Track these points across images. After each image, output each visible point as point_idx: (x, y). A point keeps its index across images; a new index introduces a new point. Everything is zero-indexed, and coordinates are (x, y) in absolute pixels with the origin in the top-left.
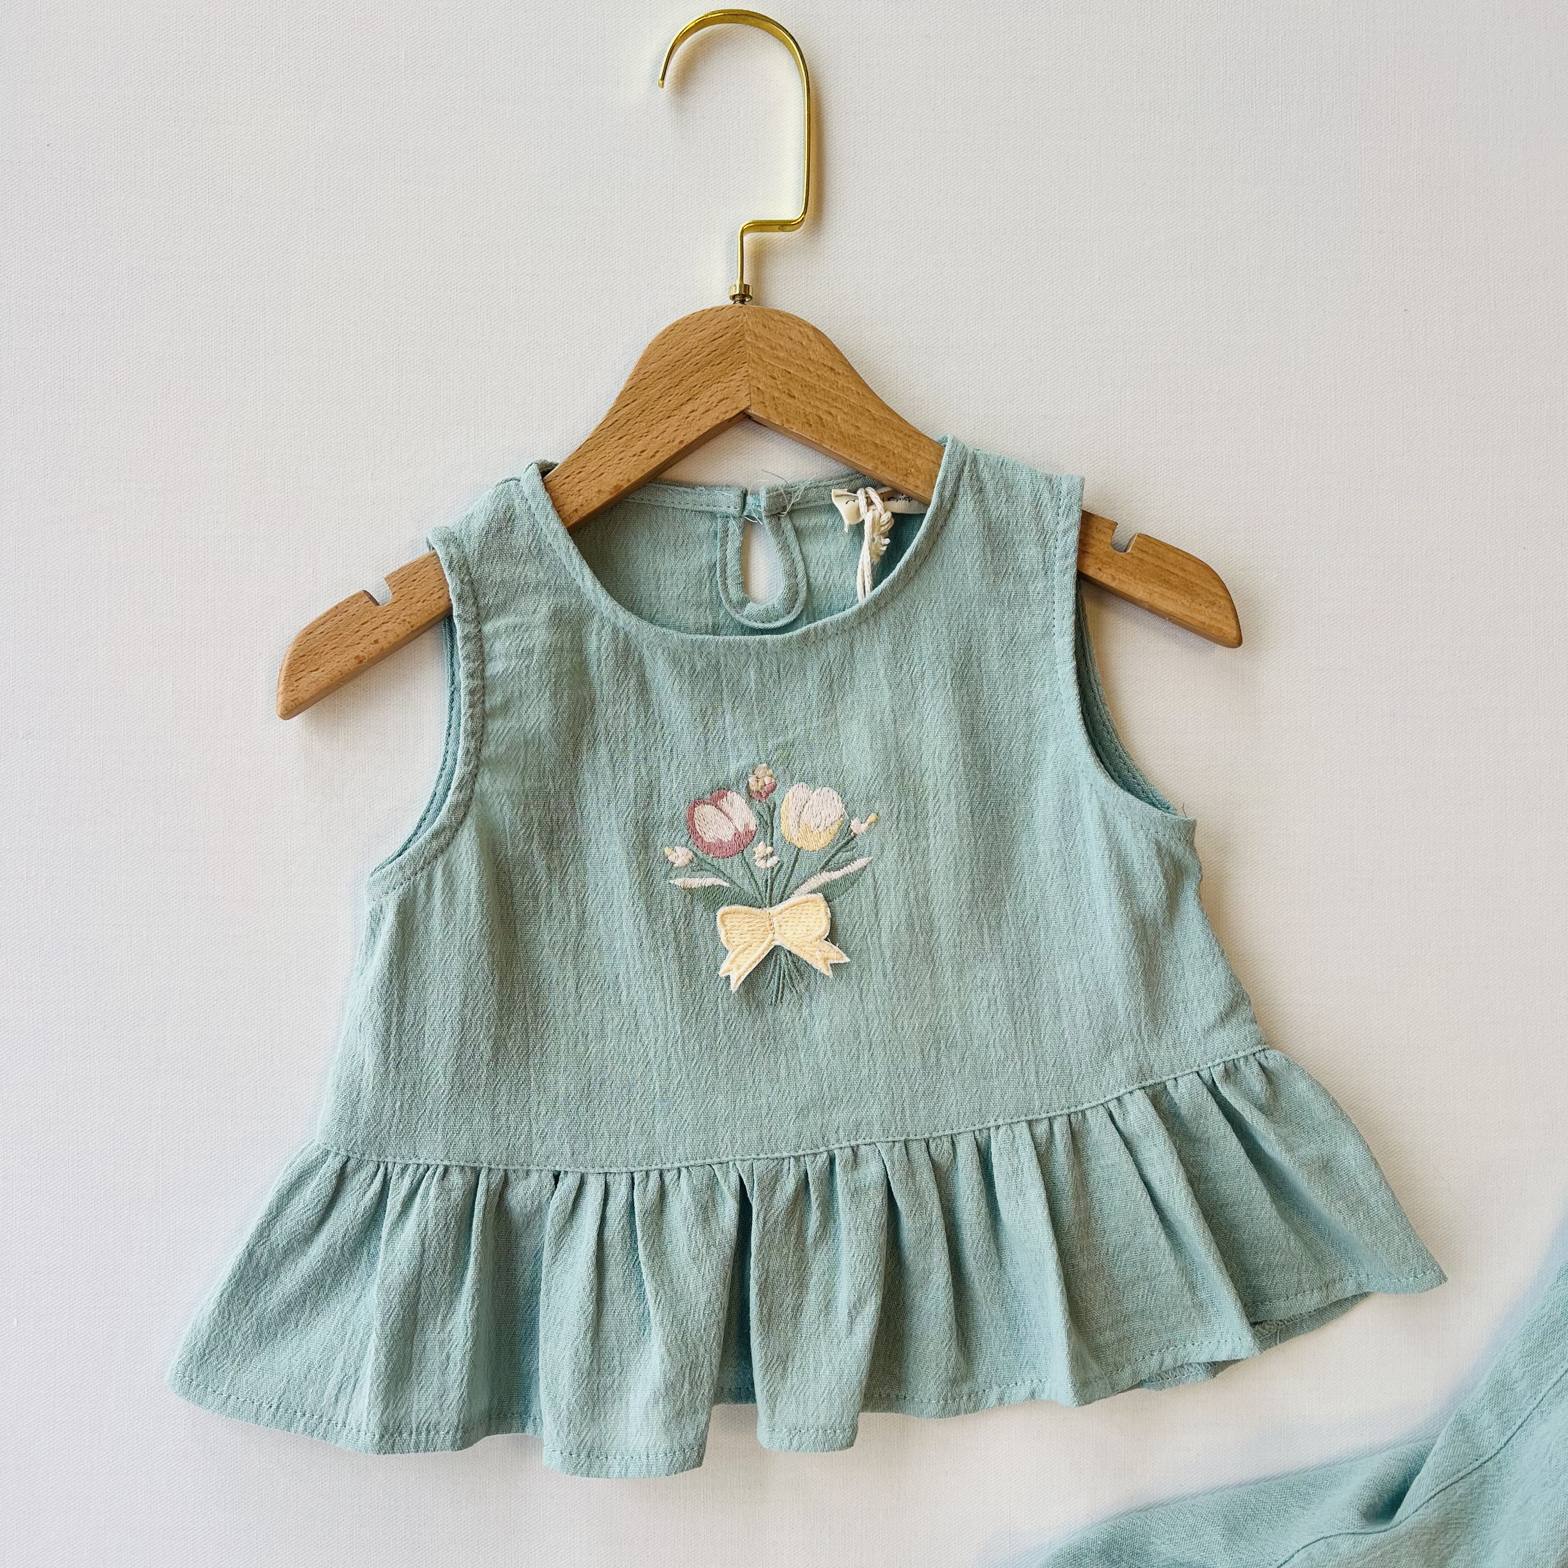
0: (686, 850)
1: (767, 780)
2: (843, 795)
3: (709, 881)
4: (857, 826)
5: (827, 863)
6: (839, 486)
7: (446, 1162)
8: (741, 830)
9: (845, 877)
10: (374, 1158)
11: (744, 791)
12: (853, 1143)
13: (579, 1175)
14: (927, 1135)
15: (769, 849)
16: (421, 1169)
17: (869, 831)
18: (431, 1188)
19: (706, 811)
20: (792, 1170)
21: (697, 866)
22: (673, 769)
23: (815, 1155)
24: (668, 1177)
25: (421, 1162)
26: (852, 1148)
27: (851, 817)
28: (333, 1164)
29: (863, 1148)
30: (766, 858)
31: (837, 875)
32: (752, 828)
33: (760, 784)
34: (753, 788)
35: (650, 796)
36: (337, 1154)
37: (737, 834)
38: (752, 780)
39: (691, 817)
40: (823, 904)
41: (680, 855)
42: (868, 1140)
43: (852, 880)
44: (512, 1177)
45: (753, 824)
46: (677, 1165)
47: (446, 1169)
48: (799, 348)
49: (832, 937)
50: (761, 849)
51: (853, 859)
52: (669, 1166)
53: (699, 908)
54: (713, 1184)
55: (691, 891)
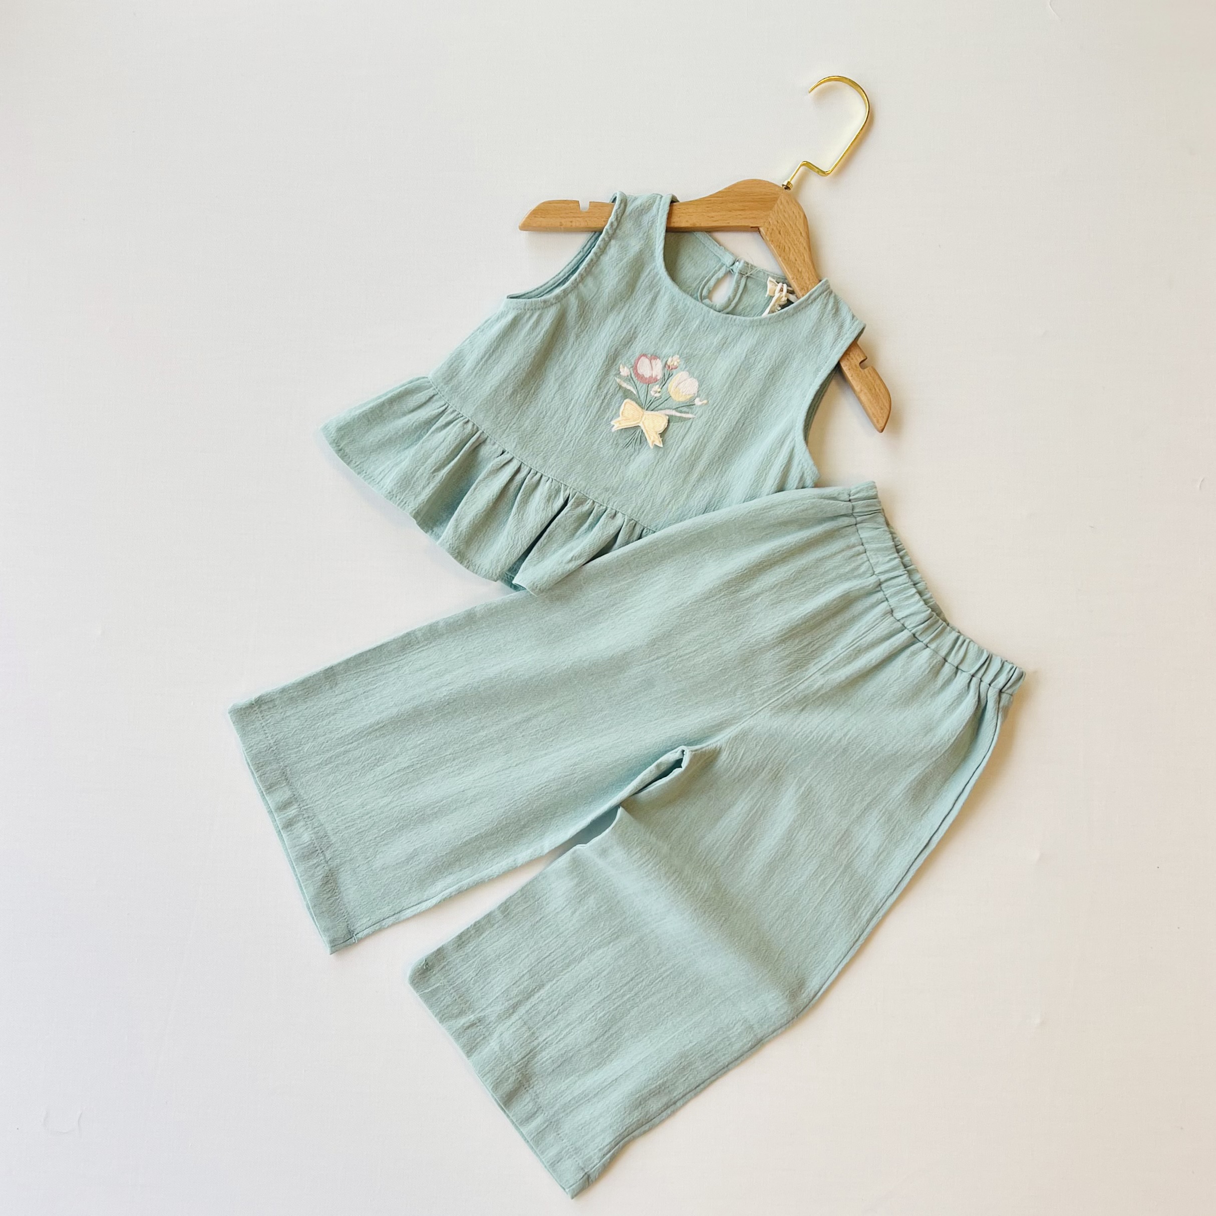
0: (628, 370)
1: (675, 364)
2: (700, 386)
3: (629, 387)
4: (697, 402)
5: (677, 408)
6: (773, 277)
7: (470, 419)
8: (654, 376)
9: (680, 417)
10: (446, 400)
11: (664, 362)
12: (618, 510)
13: (512, 457)
14: (646, 526)
15: (659, 390)
16: (460, 415)
17: (701, 406)
18: (459, 423)
19: (645, 361)
20: (590, 504)
21: (629, 379)
22: (643, 337)
23: (601, 505)
24: (544, 479)
25: (461, 413)
26: (616, 511)
27: (697, 397)
28: (431, 392)
29: (620, 513)
30: (656, 392)
31: (678, 414)
32: (658, 378)
33: (672, 363)
34: (668, 363)
35: (628, 343)
36: (434, 389)
37: (651, 377)
38: (670, 360)
39: (639, 359)
40: (666, 421)
41: (625, 371)
42: (623, 512)
43: (682, 419)
44: (488, 441)
45: (660, 377)
46: (549, 476)
47: (468, 421)
48: (794, 218)
49: (662, 435)
50: (656, 388)
51: (688, 413)
52: (546, 474)
53: (620, 394)
54: (558, 491)
55: (620, 387)
